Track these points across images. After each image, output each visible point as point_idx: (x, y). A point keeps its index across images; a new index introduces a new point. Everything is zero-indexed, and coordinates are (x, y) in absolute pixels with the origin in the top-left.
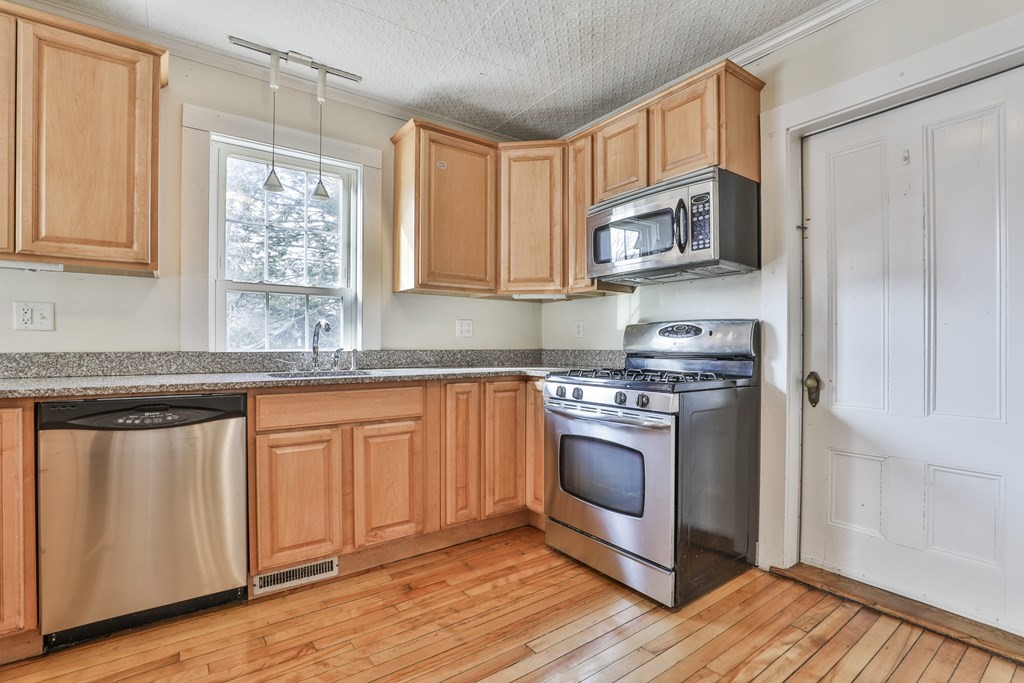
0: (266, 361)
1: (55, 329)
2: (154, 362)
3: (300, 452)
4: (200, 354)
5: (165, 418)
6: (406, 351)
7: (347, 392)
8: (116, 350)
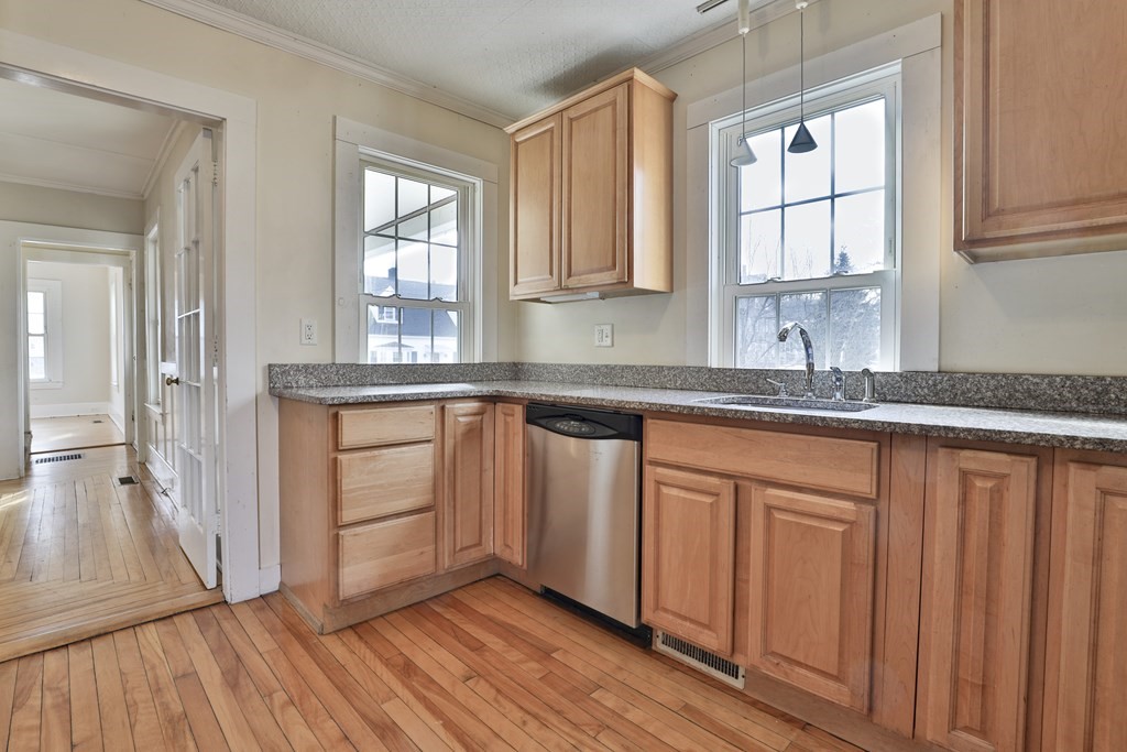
0: (761, 381)
1: (613, 345)
2: (665, 377)
3: (684, 498)
4: (699, 370)
5: (580, 428)
6: (994, 375)
7: (744, 431)
8: (643, 364)
